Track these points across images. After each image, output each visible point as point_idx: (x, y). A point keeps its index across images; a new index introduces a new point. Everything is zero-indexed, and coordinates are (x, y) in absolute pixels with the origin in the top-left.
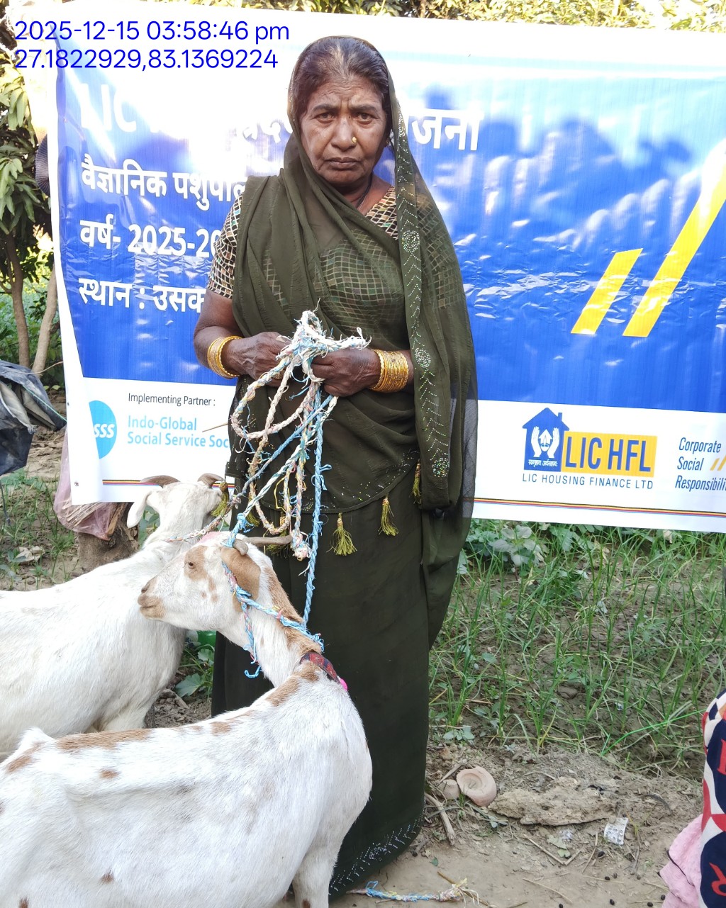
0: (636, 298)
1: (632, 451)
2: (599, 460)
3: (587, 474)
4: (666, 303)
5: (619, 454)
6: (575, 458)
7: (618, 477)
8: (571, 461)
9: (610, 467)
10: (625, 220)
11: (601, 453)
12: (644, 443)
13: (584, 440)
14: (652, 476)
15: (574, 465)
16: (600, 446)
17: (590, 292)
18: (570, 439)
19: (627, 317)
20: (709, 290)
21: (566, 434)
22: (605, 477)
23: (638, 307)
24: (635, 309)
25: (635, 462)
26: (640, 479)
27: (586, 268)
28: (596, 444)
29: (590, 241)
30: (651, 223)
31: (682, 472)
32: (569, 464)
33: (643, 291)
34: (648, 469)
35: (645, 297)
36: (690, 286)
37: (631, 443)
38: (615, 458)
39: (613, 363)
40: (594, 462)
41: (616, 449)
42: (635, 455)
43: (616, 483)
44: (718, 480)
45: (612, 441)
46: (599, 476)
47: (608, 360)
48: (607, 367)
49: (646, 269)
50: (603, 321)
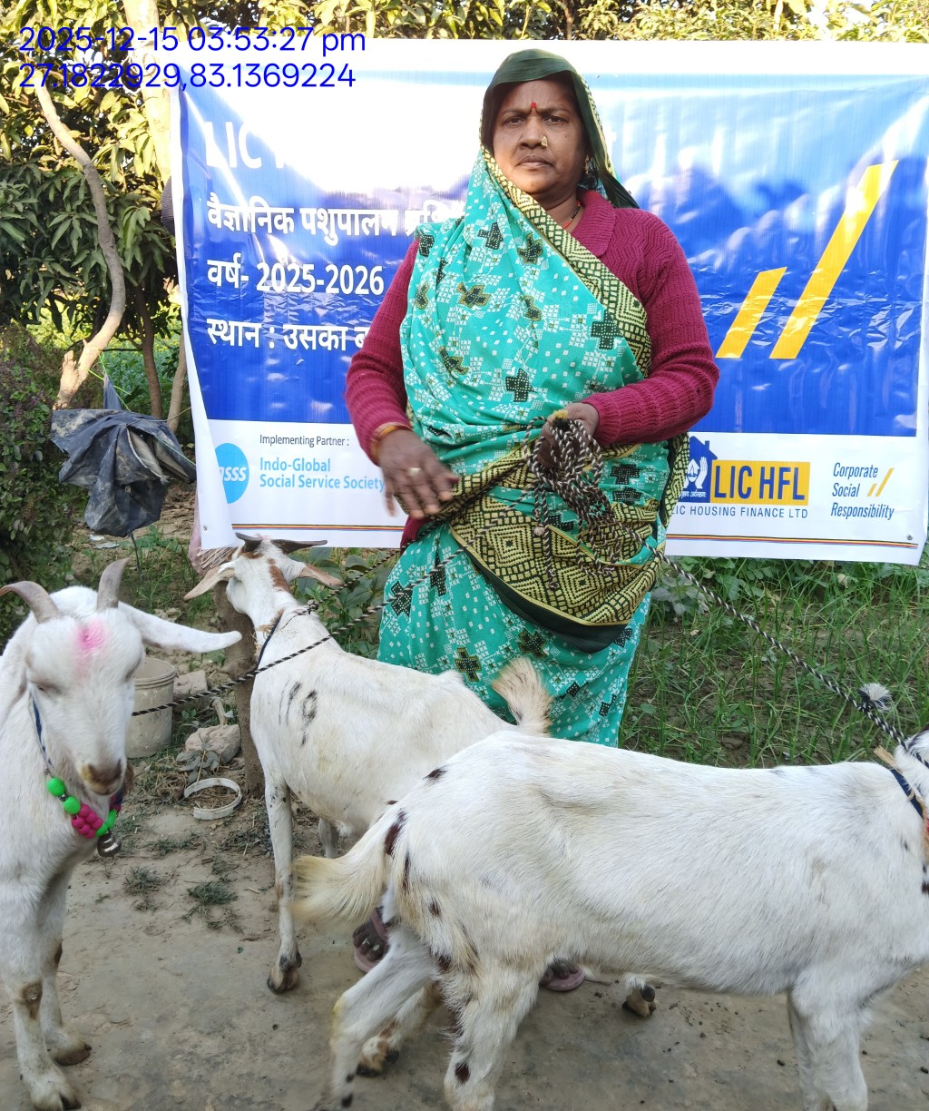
0: (781, 319)
1: (784, 479)
2: (749, 489)
3: (737, 504)
4: (813, 323)
5: (771, 482)
6: (724, 488)
7: (771, 507)
8: (721, 491)
9: (761, 496)
10: (768, 238)
11: (752, 482)
12: (796, 469)
13: (733, 468)
14: (806, 504)
15: (723, 495)
16: (750, 474)
17: (734, 314)
18: (718, 468)
19: (773, 339)
20: (857, 308)
21: (714, 463)
22: (757, 507)
23: (785, 328)
24: (782, 330)
25: (788, 490)
26: (793, 508)
27: (728, 289)
28: (746, 473)
29: (732, 261)
30: (794, 240)
31: (837, 499)
32: (718, 495)
33: (789, 311)
34: (802, 497)
35: (792, 318)
36: (839, 304)
37: (783, 470)
38: (767, 487)
39: (760, 388)
40: (745, 492)
41: (767, 477)
42: (787, 482)
43: (768, 512)
44: (876, 507)
45: (763, 469)
46: (750, 506)
47: (755, 384)
48: (755, 392)
49: (791, 289)
50: (749, 344)
